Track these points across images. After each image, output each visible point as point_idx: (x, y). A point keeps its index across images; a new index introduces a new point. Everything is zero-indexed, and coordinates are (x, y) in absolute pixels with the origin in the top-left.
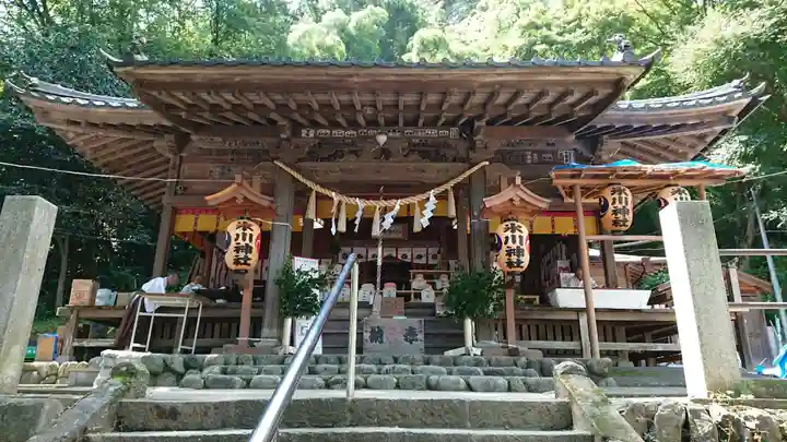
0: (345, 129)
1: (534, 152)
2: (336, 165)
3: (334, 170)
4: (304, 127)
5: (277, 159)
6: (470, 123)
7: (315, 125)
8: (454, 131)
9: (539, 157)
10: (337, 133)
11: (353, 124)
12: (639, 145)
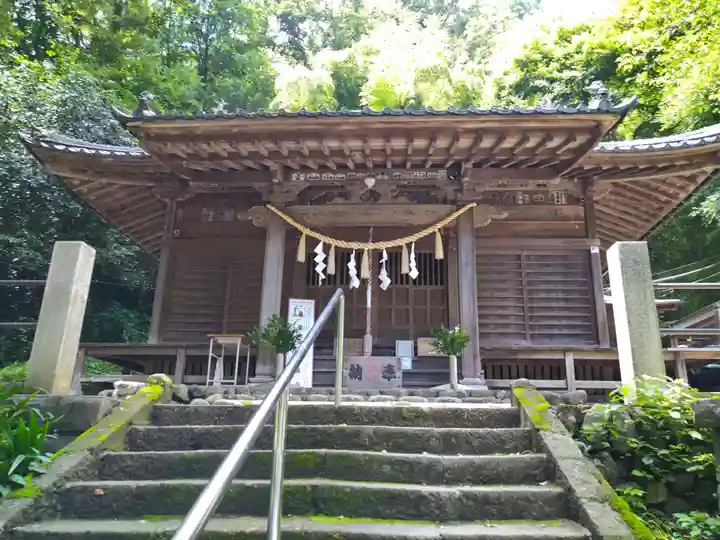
0: (334, 172)
1: (524, 192)
2: (325, 208)
3: (324, 213)
4: (295, 171)
5: (269, 203)
6: (457, 165)
7: (305, 169)
8: (442, 174)
9: (531, 197)
10: (327, 176)
11: (342, 167)
12: (630, 185)
